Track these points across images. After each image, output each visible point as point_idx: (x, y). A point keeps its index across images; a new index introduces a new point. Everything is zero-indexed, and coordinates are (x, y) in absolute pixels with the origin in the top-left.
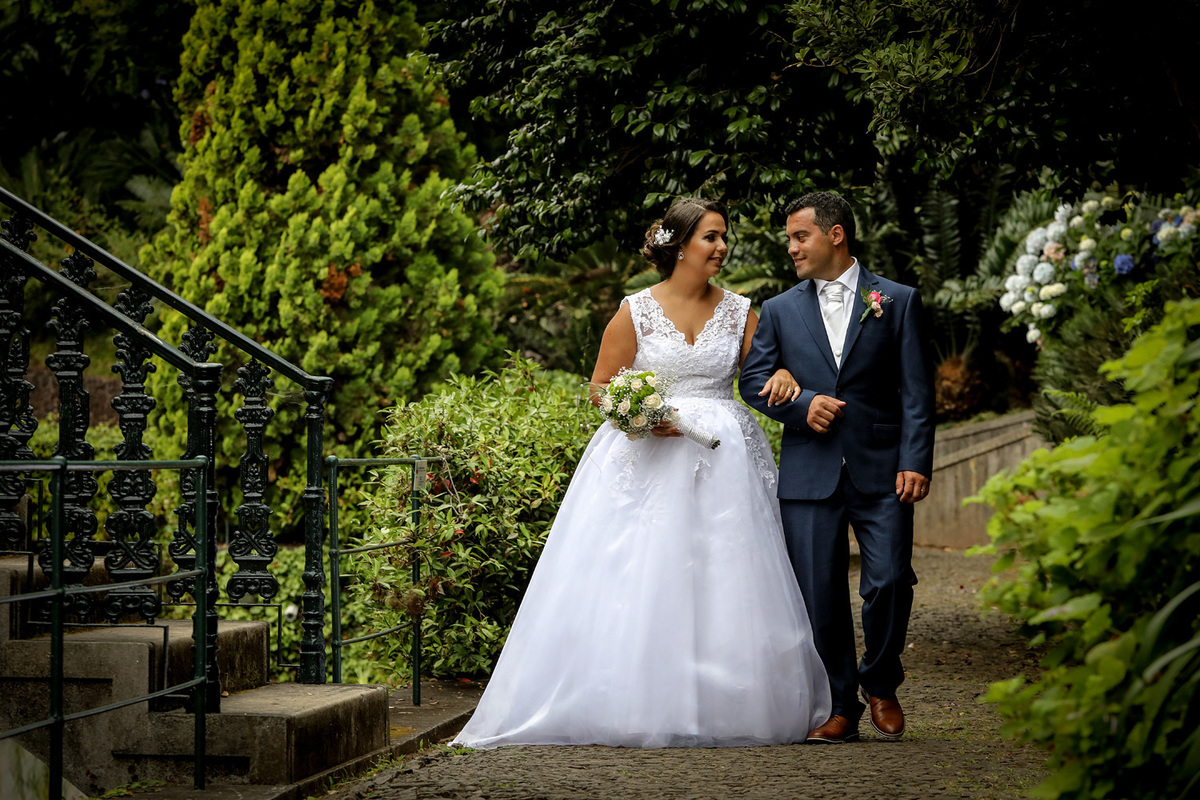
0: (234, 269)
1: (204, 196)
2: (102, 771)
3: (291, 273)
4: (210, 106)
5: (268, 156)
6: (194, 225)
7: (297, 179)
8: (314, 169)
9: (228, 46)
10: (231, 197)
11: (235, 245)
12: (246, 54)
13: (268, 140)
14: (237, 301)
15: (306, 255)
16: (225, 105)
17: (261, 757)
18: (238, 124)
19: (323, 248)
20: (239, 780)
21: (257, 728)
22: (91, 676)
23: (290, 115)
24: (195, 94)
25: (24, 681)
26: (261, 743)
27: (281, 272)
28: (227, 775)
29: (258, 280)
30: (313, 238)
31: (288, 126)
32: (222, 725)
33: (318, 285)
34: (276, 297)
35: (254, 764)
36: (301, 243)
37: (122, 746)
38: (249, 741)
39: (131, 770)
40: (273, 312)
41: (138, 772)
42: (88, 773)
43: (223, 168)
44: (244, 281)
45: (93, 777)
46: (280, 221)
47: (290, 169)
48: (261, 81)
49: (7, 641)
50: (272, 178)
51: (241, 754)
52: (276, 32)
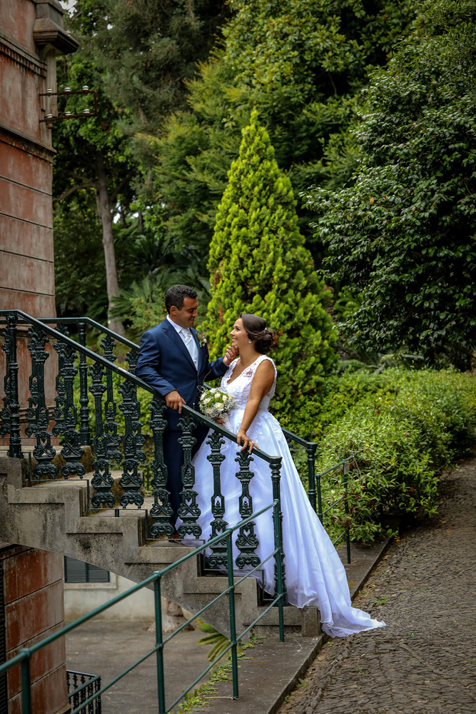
1: (220, 306)
2: (239, 632)
4: (221, 270)
5: (245, 289)
6: (217, 317)
7: (256, 298)
8: (263, 293)
9: (228, 247)
10: (231, 306)
12: (235, 250)
13: (244, 283)
16: (227, 270)
17: (306, 625)
18: (232, 277)
20: (297, 635)
21: (303, 612)
23: (253, 273)
24: (215, 266)
25: (204, 594)
26: (306, 619)
28: (293, 633)
31: (252, 277)
35: (303, 628)
37: (247, 622)
38: (301, 618)
39: (251, 631)
41: (254, 632)
43: (227, 295)
47: (253, 294)
48: (241, 260)
49: (196, 578)
50: (247, 298)
51: (298, 624)
52: (246, 241)
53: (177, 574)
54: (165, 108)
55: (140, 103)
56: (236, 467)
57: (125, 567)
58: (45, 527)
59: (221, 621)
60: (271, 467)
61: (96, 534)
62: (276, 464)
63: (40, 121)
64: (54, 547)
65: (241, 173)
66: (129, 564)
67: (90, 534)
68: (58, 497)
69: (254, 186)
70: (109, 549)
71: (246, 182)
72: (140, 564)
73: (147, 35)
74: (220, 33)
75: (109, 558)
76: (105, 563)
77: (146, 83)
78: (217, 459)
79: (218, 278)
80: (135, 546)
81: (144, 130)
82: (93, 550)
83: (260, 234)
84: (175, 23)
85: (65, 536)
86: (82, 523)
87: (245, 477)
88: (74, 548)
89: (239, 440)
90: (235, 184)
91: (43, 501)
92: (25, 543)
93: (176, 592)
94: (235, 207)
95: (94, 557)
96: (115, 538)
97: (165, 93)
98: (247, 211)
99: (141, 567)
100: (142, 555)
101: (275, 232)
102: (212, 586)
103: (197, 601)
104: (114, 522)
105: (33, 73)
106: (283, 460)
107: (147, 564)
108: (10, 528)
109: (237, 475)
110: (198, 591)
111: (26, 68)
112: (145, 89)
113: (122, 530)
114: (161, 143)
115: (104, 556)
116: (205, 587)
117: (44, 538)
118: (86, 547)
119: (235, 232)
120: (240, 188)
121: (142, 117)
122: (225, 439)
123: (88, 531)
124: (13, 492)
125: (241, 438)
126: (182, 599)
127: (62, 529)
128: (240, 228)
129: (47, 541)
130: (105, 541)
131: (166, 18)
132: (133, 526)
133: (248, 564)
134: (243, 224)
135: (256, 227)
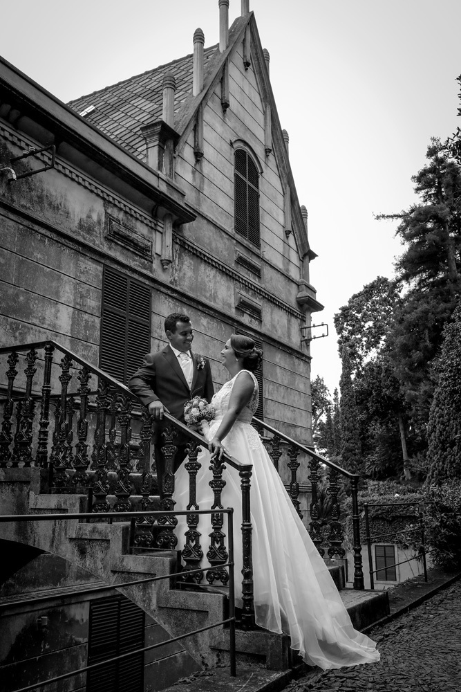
0: (438, 466)
1: (432, 454)
2: (206, 655)
3: (449, 466)
4: (432, 437)
5: (443, 445)
6: (431, 458)
7: (448, 449)
8: (451, 447)
9: (435, 427)
10: (437, 453)
11: (439, 461)
12: (438, 428)
13: (443, 442)
14: (439, 472)
15: (451, 463)
16: (435, 437)
17: (271, 656)
18: (437, 440)
19: (454, 461)
20: (263, 666)
21: (269, 640)
22: (200, 609)
23: (446, 438)
24: (430, 436)
25: (175, 609)
26: (271, 649)
27: (447, 466)
28: (257, 663)
29: (443, 468)
30: (452, 459)
31: (446, 440)
32: (254, 638)
33: (454, 468)
34: (446, 470)
35: (268, 659)
36: (450, 460)
37: (213, 644)
38: (266, 647)
39: (218, 656)
40: (446, 473)
41: (220, 657)
42: (201, 655)
43: (435, 448)
44: (440, 468)
45: (203, 657)
46: (446, 457)
47: (447, 447)
48: (440, 432)
49: (168, 591)
50: (444, 449)
51: (262, 653)
52: (443, 423)
53: (153, 585)
54: (419, 380)
55: (408, 378)
56: (210, 476)
57: (111, 574)
58: (54, 531)
59: (190, 641)
60: (241, 475)
61: (90, 540)
62: (246, 471)
63: (301, 341)
64: (59, 551)
65: (439, 393)
66: (114, 572)
67: (86, 539)
68: (64, 503)
69: (445, 399)
70: (100, 555)
71: (441, 397)
72: (123, 572)
73: (410, 351)
74: (439, 348)
75: (99, 565)
76: (96, 569)
77: (411, 371)
78: (194, 468)
79: (431, 440)
80: (118, 554)
81: (410, 390)
82: (88, 558)
83: (449, 420)
84: (421, 345)
85: (68, 541)
86: (80, 529)
87: (218, 485)
88: (73, 553)
89: (210, 447)
90: (436, 399)
91: (53, 507)
92: (39, 545)
93: (151, 604)
94: (437, 409)
95: (88, 563)
96: (105, 544)
97: (420, 374)
98: (443, 410)
99: (123, 575)
100: (124, 563)
101: (456, 419)
102: (182, 601)
103: (169, 615)
104: (104, 528)
105: (296, 317)
106: (254, 468)
107: (129, 573)
108: (29, 531)
109: (211, 483)
110: (169, 606)
111: (290, 312)
112: (410, 373)
113: (110, 537)
114: (417, 394)
115: (95, 562)
116: (176, 602)
117: (53, 542)
118: (82, 552)
119: (437, 420)
120: (439, 400)
121: (410, 384)
122: (201, 447)
123: (84, 537)
124: (33, 498)
125: (212, 445)
126: (157, 612)
127: (66, 534)
128: (439, 418)
129: (55, 544)
130: (97, 547)
131: (417, 344)
132: (118, 533)
133: (217, 579)
134: (441, 416)
135: (447, 417)
